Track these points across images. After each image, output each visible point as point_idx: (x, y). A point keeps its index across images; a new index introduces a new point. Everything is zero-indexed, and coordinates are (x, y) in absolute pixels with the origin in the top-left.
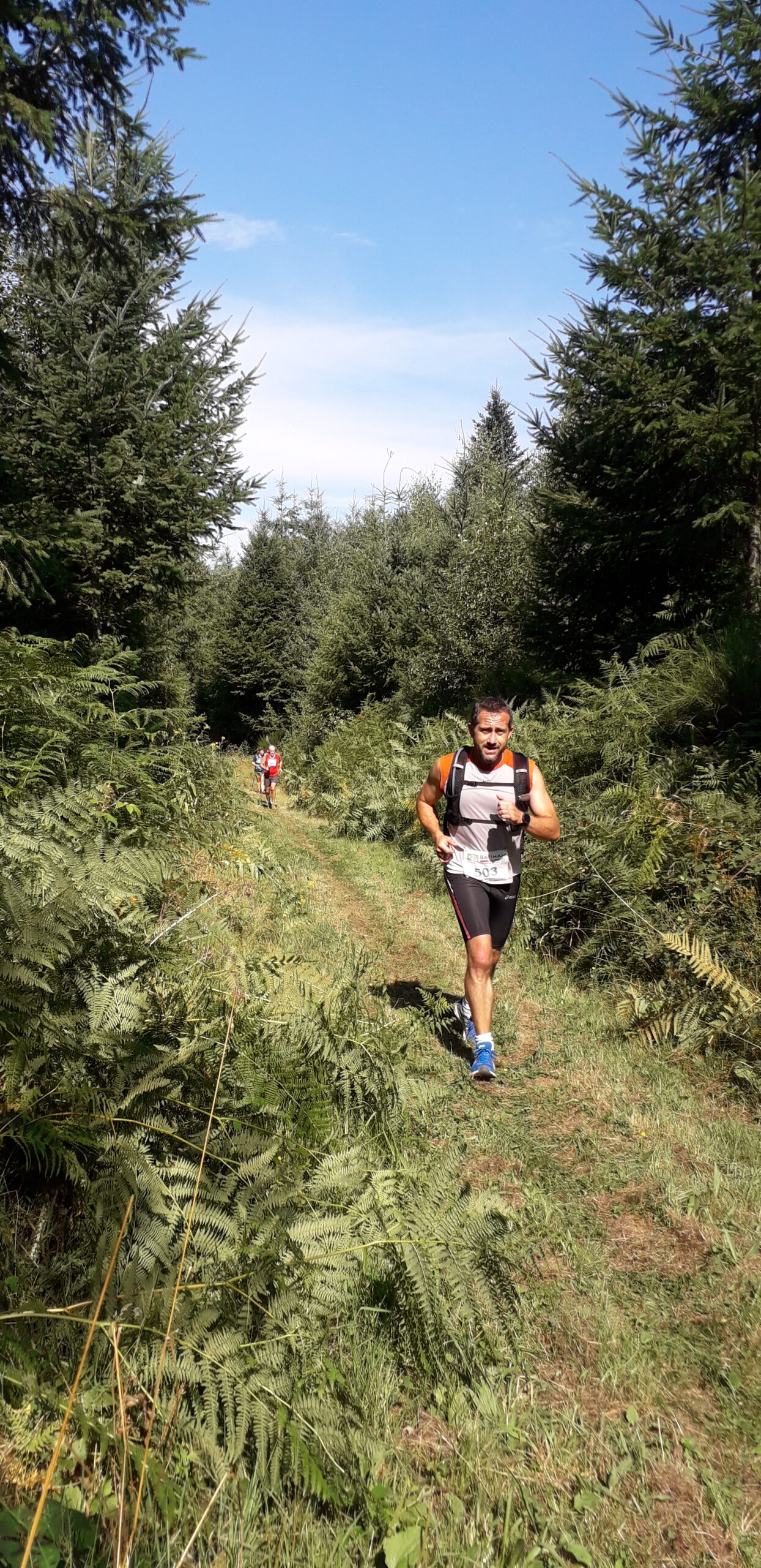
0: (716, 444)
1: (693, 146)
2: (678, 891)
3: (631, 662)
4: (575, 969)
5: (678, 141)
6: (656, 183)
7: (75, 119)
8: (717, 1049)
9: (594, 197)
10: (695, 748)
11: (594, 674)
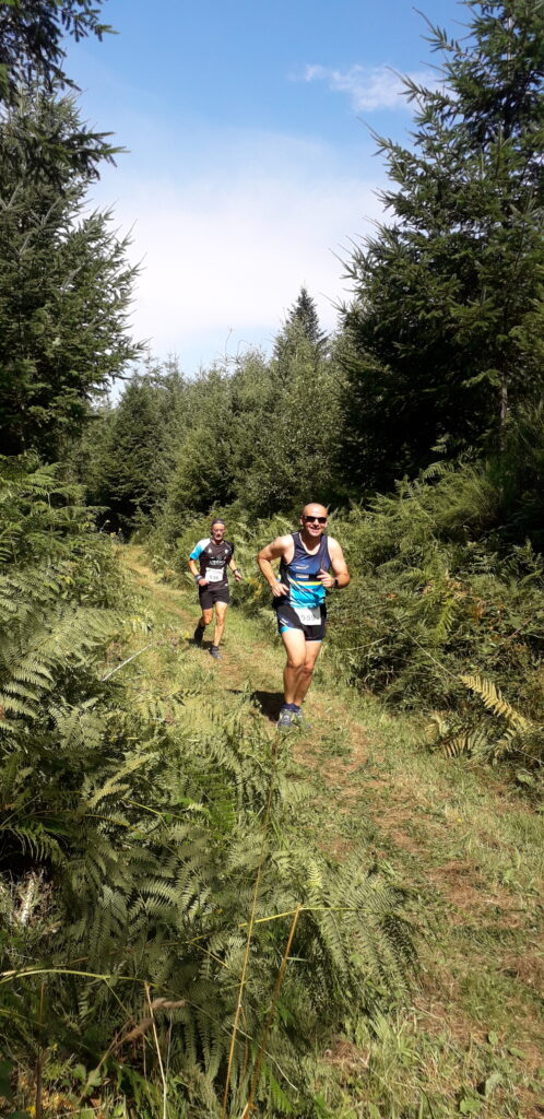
0: (479, 328)
1: (460, 118)
2: (464, 646)
3: (416, 482)
4: (388, 701)
5: (449, 114)
6: (436, 143)
7: (23, 72)
8: (501, 760)
9: (391, 150)
10: (469, 544)
11: (390, 489)
